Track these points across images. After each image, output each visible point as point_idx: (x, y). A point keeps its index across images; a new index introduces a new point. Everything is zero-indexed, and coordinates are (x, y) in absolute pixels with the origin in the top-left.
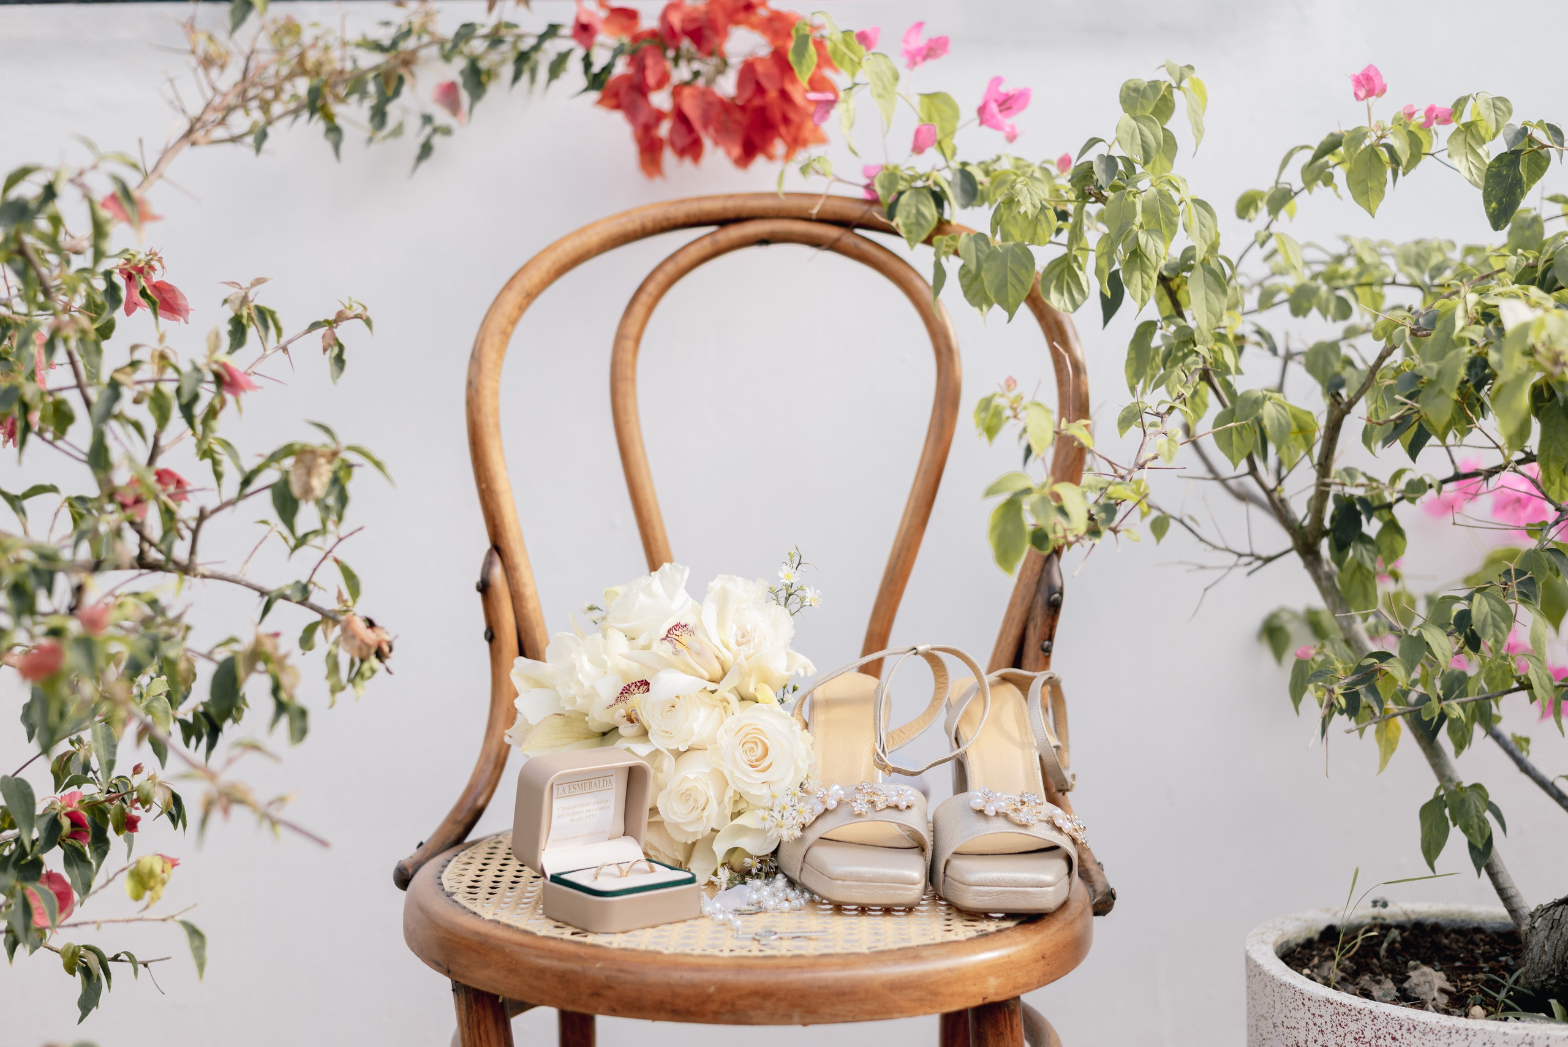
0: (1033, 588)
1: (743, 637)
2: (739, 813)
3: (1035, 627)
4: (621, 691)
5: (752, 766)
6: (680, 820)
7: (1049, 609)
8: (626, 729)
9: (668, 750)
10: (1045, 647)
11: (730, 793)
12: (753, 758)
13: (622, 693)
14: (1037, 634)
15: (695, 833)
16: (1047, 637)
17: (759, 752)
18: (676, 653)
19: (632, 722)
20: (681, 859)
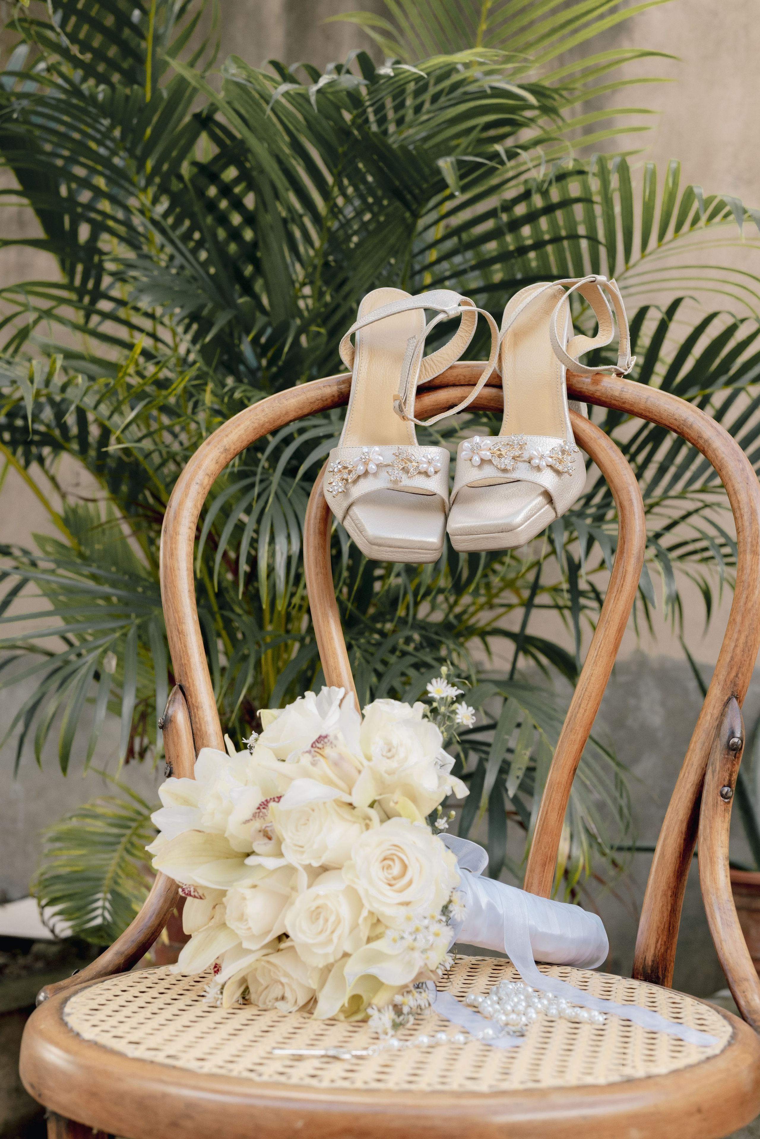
0: (713, 733)
1: (390, 750)
2: (378, 937)
3: (713, 772)
4: (257, 805)
5: (390, 885)
6: (311, 941)
7: (728, 754)
8: (260, 846)
9: (300, 864)
10: (724, 792)
11: (365, 913)
12: (390, 876)
13: (259, 808)
14: (716, 778)
15: (326, 955)
16: (726, 783)
17: (396, 869)
18: (314, 764)
19: (270, 839)
20: (314, 986)
